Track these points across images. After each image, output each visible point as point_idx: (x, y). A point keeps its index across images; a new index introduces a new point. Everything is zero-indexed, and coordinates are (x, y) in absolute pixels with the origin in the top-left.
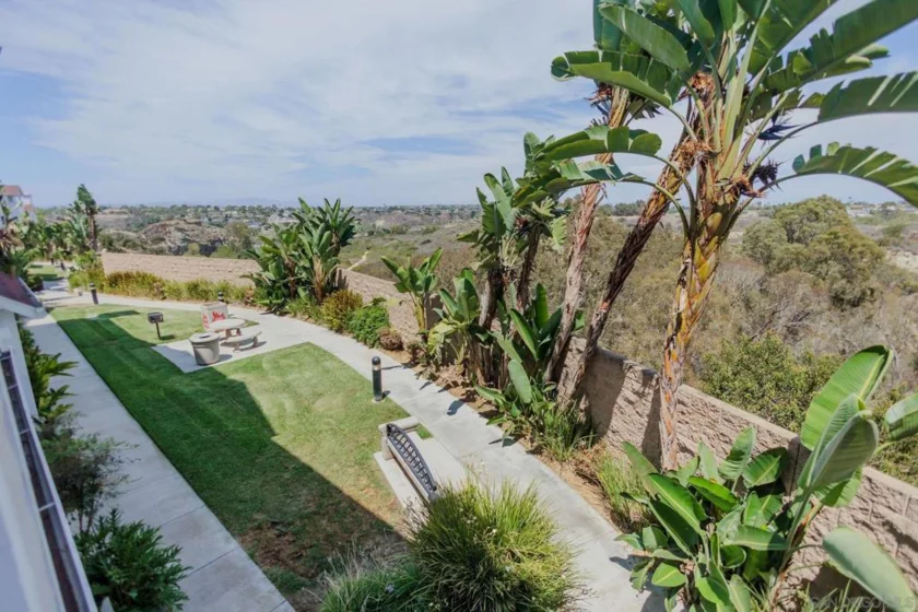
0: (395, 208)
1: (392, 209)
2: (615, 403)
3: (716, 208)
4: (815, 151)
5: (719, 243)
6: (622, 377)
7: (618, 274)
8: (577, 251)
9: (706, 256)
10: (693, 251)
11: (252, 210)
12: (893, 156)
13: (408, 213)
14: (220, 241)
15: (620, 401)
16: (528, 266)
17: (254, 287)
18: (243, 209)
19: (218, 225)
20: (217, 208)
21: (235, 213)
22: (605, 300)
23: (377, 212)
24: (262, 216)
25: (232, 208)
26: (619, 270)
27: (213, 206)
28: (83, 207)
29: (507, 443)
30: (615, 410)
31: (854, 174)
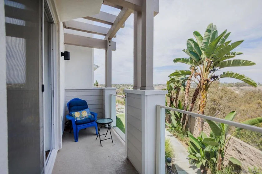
0: (160, 84)
1: (159, 85)
2: (194, 127)
3: (204, 84)
4: (224, 73)
5: (206, 91)
6: (195, 121)
7: (194, 98)
8: (186, 93)
9: (204, 93)
10: (201, 92)
11: (125, 85)
12: (238, 74)
13: (163, 86)
14: (118, 92)
15: (195, 127)
16: (177, 97)
17: (124, 101)
18: (124, 85)
19: (118, 88)
20: (118, 85)
21: (122, 86)
22: (192, 104)
23: (155, 85)
24: (127, 86)
25: (121, 85)
26: (194, 97)
27: (117, 84)
28: (96, 84)
29: (171, 136)
30: (194, 129)
31: (233, 77)
